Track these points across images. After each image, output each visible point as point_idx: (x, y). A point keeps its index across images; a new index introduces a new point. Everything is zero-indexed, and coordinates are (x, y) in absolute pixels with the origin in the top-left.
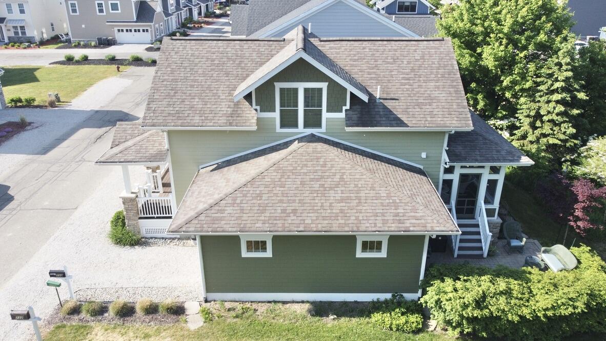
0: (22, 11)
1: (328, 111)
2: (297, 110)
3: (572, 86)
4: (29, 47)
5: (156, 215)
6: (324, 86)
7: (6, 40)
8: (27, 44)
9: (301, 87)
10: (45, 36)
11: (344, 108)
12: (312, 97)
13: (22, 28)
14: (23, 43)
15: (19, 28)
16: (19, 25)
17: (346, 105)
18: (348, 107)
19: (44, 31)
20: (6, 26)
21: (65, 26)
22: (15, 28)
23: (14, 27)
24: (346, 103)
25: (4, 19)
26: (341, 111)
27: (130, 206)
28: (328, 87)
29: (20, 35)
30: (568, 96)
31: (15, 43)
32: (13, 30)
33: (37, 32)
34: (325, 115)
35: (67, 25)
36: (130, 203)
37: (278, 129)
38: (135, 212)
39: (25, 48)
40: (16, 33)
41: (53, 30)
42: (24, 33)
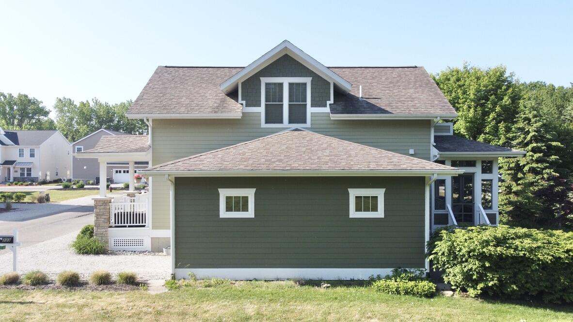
0: (32, 155)
1: (313, 105)
2: (283, 104)
3: (545, 137)
4: (31, 185)
5: (129, 224)
6: (308, 80)
7: (12, 180)
8: (30, 182)
9: (286, 81)
10: (48, 178)
11: (328, 103)
12: (297, 91)
13: (29, 170)
14: (26, 181)
15: (26, 170)
16: (26, 167)
17: (330, 100)
18: (332, 101)
19: (48, 173)
20: (14, 168)
21: (68, 173)
22: (23, 169)
23: (21, 169)
24: (330, 97)
25: (15, 161)
26: (325, 106)
27: (101, 211)
28: (312, 81)
29: (26, 176)
30: (543, 144)
31: (19, 182)
32: (19, 172)
33: (42, 174)
34: (310, 110)
35: (70, 172)
36: (102, 207)
37: (263, 125)
38: (106, 217)
39: (27, 185)
40: (22, 174)
41: (57, 175)
42: (29, 174)
